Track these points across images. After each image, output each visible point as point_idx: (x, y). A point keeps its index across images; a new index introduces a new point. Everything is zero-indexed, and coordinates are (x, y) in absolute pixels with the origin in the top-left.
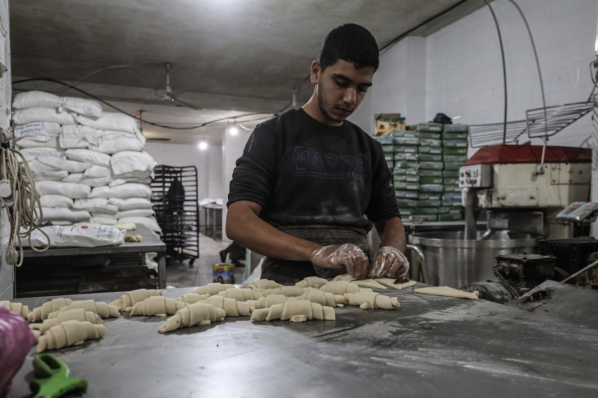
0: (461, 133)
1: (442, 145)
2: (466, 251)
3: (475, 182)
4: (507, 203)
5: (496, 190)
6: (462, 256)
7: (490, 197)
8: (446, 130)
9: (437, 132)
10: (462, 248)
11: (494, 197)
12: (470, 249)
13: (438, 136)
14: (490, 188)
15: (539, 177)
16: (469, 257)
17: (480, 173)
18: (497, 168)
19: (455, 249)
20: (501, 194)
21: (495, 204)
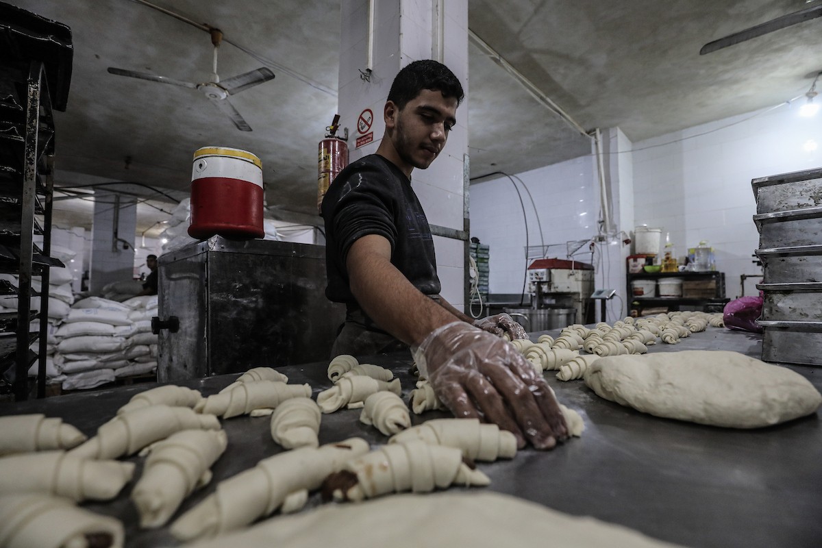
0: (486, 249)
1: (477, 256)
2: (542, 316)
3: (542, 278)
4: (559, 290)
5: (553, 283)
6: (541, 319)
7: (550, 287)
8: (479, 248)
9: (474, 249)
10: (540, 314)
11: (552, 286)
12: (544, 314)
13: (475, 251)
14: (549, 283)
15: (571, 277)
16: (545, 319)
17: (545, 273)
18: (553, 271)
19: (537, 314)
20: (556, 285)
21: (553, 290)
